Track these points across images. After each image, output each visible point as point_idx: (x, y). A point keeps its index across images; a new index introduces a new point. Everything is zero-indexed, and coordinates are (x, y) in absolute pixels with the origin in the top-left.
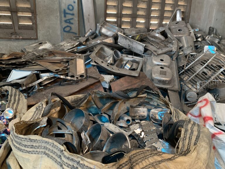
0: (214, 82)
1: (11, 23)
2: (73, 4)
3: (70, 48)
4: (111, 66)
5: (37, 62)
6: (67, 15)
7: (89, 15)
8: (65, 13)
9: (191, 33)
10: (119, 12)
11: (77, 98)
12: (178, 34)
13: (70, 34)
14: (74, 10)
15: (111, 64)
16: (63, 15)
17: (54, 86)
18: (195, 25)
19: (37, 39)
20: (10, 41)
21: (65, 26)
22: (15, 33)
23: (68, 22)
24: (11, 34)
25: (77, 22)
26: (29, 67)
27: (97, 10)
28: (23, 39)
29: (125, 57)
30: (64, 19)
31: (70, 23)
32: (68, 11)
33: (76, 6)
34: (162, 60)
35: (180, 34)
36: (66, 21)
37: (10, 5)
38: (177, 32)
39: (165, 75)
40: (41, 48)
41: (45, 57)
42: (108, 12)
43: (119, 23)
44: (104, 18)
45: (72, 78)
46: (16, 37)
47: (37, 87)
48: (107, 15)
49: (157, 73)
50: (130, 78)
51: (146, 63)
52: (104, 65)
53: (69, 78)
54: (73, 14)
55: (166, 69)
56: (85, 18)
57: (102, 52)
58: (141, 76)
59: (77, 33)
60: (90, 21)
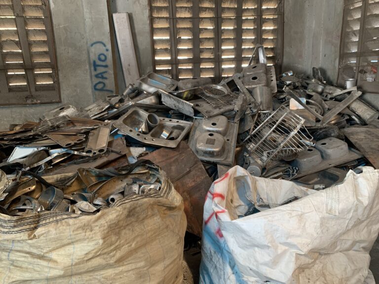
0: (286, 151)
1: (26, 84)
2: (105, 53)
3: (97, 113)
4: (144, 135)
5: (48, 135)
6: (98, 68)
7: (129, 65)
8: (95, 66)
9: (272, 80)
10: (174, 57)
11: (65, 177)
12: (251, 84)
13: (104, 92)
14: (108, 60)
15: (144, 133)
16: (92, 68)
17: (69, 165)
18: (294, 65)
19: (60, 102)
20: (26, 107)
21: (97, 82)
22: (32, 97)
23: (100, 77)
24: (26, 97)
25: (113, 76)
26: (38, 142)
27: (141, 57)
28: (41, 103)
29: (167, 121)
30: (94, 73)
31: (103, 78)
32: (99, 63)
33: (109, 55)
34: (214, 124)
35: (254, 84)
36: (97, 76)
37: (24, 61)
38: (249, 81)
39: (213, 144)
40: (62, 114)
41: (62, 127)
42: (157, 58)
43: (174, 72)
44: (152, 67)
45: (88, 154)
46: (32, 101)
47: (43, 166)
48: (155, 63)
49: (203, 142)
50: (167, 150)
51: (196, 129)
52: (133, 135)
53: (84, 154)
54: (106, 66)
55: (216, 136)
56: (124, 69)
57: (137, 117)
58: (181, 147)
59: (114, 90)
60: (131, 73)
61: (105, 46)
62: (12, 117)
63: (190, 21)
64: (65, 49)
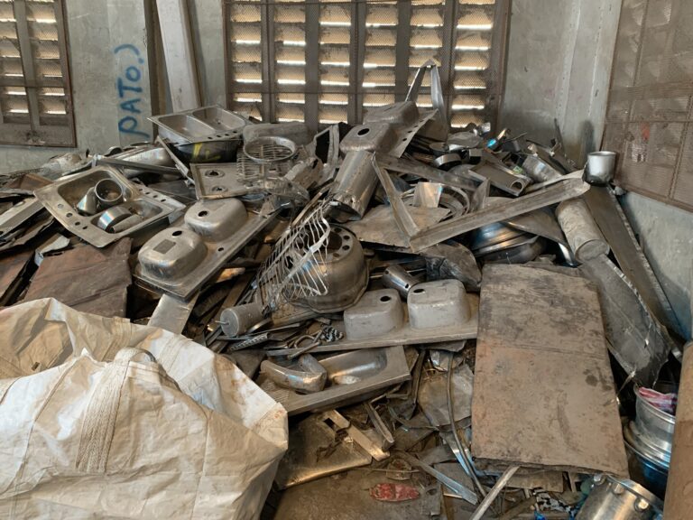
1: (27, 111)
2: (138, 66)
4: (80, 218)
6: (126, 92)
7: (181, 90)
8: (122, 88)
9: (406, 139)
10: (267, 79)
12: (351, 143)
13: (134, 135)
14: (142, 78)
15: (82, 213)
16: (117, 92)
19: (74, 146)
20: (26, 149)
21: (123, 117)
22: (34, 134)
23: (128, 109)
24: (28, 134)
25: (149, 108)
28: (48, 146)
30: (121, 101)
31: (133, 110)
32: (127, 83)
33: (145, 69)
34: (203, 213)
35: (356, 143)
36: (123, 106)
37: (24, 73)
39: (165, 251)
43: (267, 109)
44: (225, 96)
46: (36, 141)
48: (235, 88)
52: (60, 214)
54: (139, 90)
55: (185, 236)
59: (151, 133)
60: (183, 105)
61: (137, 52)
62: (8, 164)
63: (301, 10)
64: (84, 57)
